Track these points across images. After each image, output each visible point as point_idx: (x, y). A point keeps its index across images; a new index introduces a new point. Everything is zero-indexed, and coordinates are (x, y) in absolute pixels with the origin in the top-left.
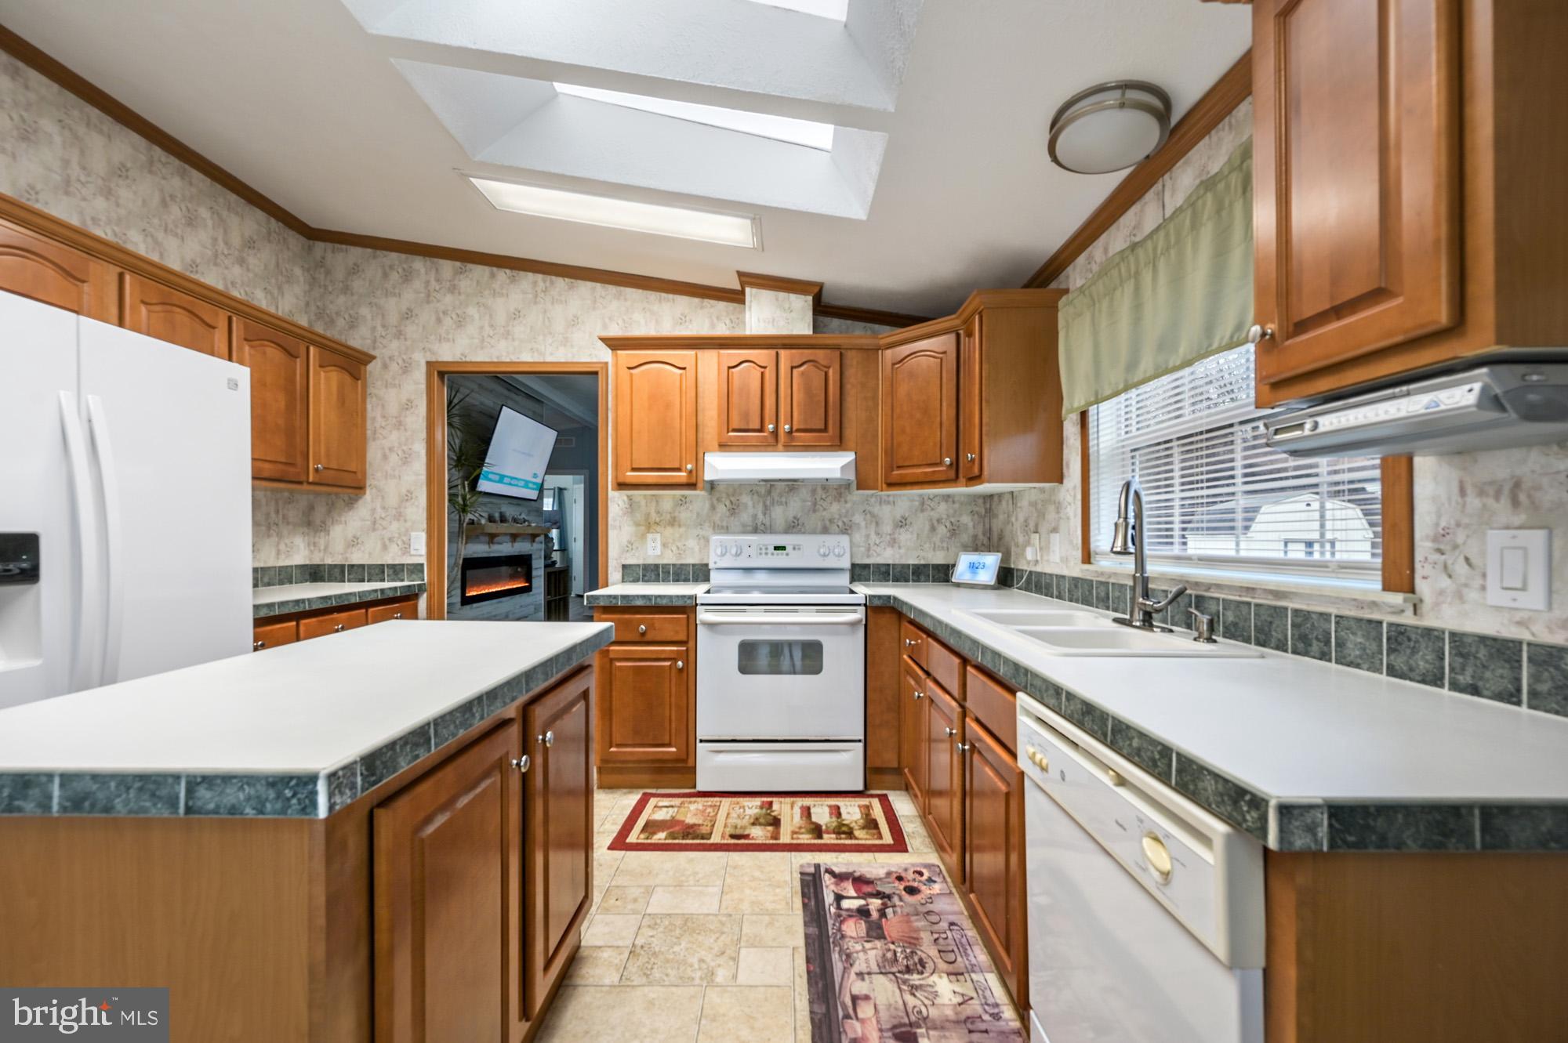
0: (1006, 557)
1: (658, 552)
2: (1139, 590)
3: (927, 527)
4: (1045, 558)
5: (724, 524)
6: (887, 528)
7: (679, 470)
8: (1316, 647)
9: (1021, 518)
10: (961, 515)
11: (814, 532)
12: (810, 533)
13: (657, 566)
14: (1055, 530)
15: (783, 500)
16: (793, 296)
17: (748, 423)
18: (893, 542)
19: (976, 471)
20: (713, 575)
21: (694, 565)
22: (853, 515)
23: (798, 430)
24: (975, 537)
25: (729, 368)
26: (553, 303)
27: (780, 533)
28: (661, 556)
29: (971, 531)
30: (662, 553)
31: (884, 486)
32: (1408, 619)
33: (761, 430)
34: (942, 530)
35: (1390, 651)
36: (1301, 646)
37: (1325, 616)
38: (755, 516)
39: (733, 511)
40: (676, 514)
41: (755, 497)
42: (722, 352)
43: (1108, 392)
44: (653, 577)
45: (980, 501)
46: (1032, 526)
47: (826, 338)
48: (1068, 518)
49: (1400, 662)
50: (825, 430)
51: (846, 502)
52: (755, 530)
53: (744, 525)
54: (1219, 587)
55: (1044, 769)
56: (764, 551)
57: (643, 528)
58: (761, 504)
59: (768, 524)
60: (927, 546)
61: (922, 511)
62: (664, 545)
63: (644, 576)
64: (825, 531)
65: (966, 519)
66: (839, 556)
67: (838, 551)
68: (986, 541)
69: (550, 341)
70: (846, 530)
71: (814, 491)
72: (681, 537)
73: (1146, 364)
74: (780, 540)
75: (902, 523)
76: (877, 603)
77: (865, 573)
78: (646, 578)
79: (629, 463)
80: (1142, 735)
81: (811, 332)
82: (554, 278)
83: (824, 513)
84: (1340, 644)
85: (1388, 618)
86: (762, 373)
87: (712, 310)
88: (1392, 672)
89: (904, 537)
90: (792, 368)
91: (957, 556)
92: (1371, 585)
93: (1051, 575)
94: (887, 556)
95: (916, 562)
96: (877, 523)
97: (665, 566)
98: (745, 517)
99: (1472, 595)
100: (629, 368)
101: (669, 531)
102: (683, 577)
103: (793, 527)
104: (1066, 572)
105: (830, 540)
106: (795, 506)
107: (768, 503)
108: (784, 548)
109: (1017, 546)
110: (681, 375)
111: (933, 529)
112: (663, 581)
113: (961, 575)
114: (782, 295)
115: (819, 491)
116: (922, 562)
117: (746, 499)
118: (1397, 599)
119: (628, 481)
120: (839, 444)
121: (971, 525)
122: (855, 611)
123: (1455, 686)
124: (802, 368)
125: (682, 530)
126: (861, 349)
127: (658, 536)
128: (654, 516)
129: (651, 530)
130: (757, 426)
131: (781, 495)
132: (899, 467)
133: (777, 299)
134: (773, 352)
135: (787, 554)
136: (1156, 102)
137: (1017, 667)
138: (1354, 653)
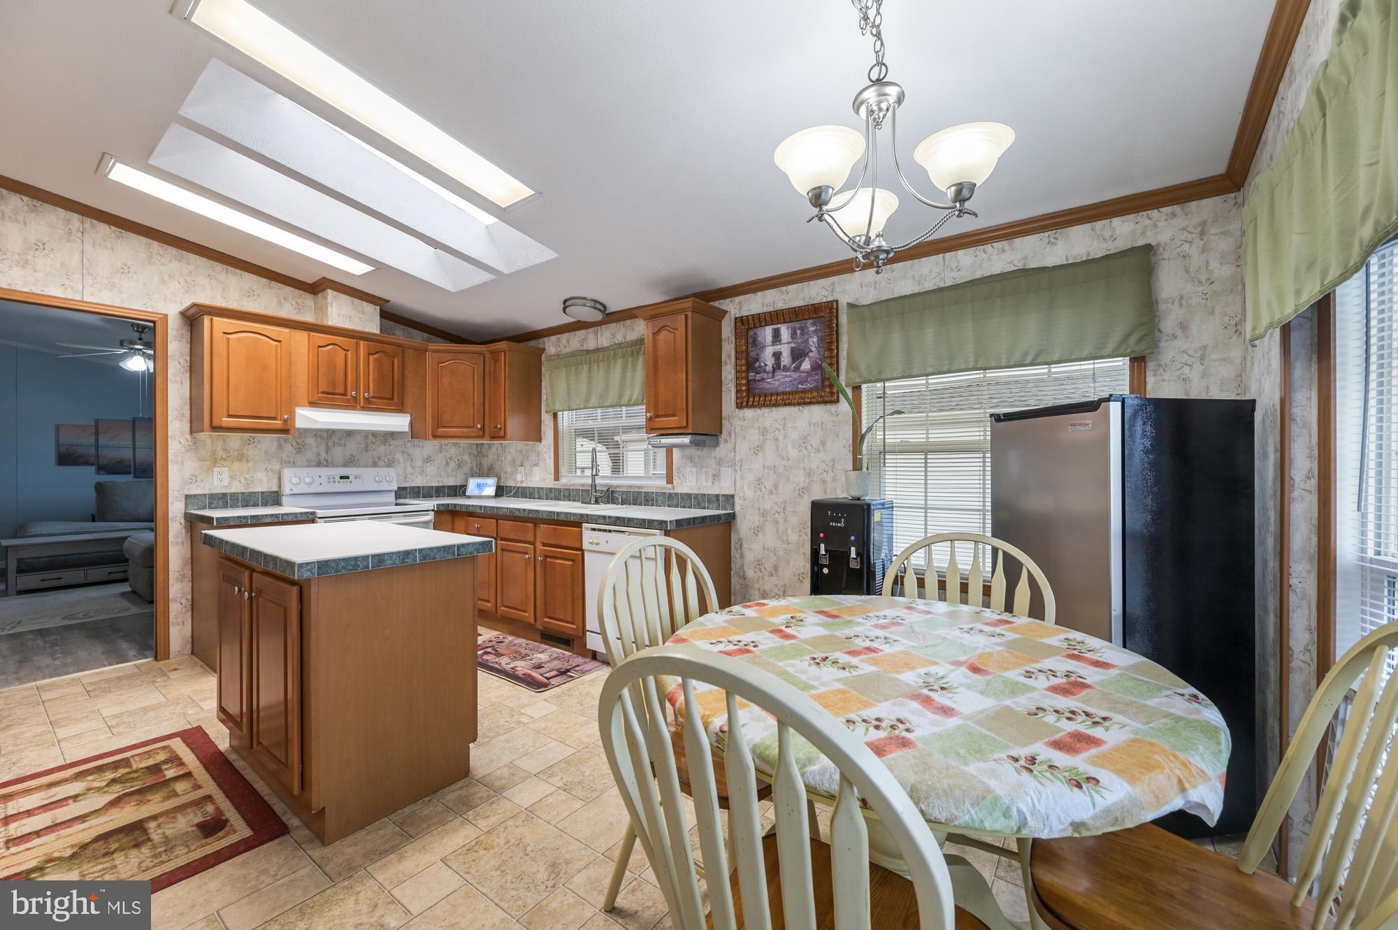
0: (499, 479)
1: (226, 482)
2: (594, 490)
3: (444, 463)
4: (529, 479)
5: (291, 459)
6: (418, 463)
7: (274, 418)
8: (650, 503)
9: (509, 458)
10: (463, 455)
11: (366, 466)
12: (363, 467)
13: (224, 495)
14: (536, 465)
15: (342, 442)
16: (365, 304)
17: (335, 389)
18: (422, 472)
19: (502, 434)
20: (285, 500)
21: (262, 493)
22: (395, 454)
23: (373, 397)
24: (472, 468)
25: (319, 347)
26: (94, 245)
27: (339, 466)
28: (229, 486)
29: (469, 465)
30: (229, 483)
31: (431, 437)
32: (672, 491)
33: (345, 394)
34: (452, 464)
38: (318, 454)
39: (300, 449)
40: (244, 451)
41: (319, 439)
42: (312, 334)
43: (575, 407)
44: (221, 504)
45: (475, 446)
46: (518, 462)
47: (391, 339)
48: (545, 460)
49: (671, 503)
50: (392, 398)
51: (390, 445)
52: (319, 465)
53: (308, 461)
54: (620, 486)
55: (597, 544)
56: (332, 480)
57: (209, 463)
58: (324, 446)
59: (330, 460)
60: (443, 474)
61: (441, 452)
62: (232, 477)
63: (210, 504)
64: (375, 465)
65: (466, 458)
66: (390, 482)
67: (390, 479)
68: (478, 471)
69: (90, 282)
70: (390, 464)
71: (366, 437)
72: (249, 469)
73: (594, 401)
74: (345, 472)
75: (428, 460)
76: (441, 508)
77: (404, 493)
78: (213, 506)
79: (225, 410)
80: (637, 519)
81: (378, 332)
82: (95, 222)
83: (374, 453)
84: (656, 501)
85: (667, 492)
86: (346, 355)
87: (279, 291)
88: (669, 506)
89: (430, 469)
90: (369, 354)
91: (467, 480)
92: (663, 483)
93: (534, 488)
94: (419, 481)
95: (437, 485)
96: (412, 460)
97: (232, 495)
98: (310, 455)
99: (684, 483)
100: (224, 333)
101: (237, 465)
102: (252, 503)
103: (350, 462)
104: (543, 486)
105: (383, 472)
106: (352, 447)
107: (330, 444)
108: (348, 478)
109: (506, 473)
110: (276, 346)
111: (447, 463)
112: (232, 507)
113: (472, 491)
114: (357, 301)
115: (370, 437)
116: (441, 485)
117: (311, 441)
118: (670, 486)
119: (224, 425)
120: (400, 409)
121: (469, 461)
122: (428, 515)
123: (681, 507)
124: (376, 356)
125: (250, 464)
126: (415, 349)
127: (225, 470)
128: (220, 453)
129: (217, 465)
130: (341, 390)
131: (340, 439)
132: (443, 427)
133: (353, 303)
134: (354, 341)
135: (351, 482)
136: (602, 308)
137: (582, 515)
138: (660, 502)
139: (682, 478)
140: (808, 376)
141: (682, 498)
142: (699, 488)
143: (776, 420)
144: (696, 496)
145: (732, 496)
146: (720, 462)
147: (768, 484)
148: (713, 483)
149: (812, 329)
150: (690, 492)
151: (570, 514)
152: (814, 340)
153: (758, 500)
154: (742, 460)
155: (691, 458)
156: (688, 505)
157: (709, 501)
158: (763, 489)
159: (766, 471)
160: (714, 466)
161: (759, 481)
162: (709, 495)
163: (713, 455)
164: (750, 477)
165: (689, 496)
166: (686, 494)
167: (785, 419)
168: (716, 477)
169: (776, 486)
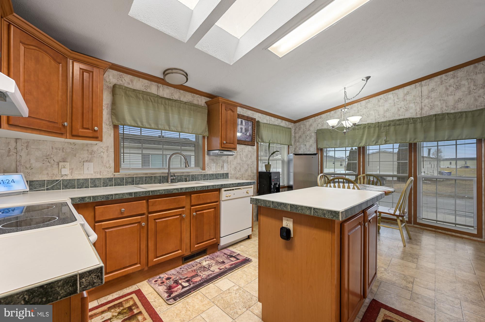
2: (170, 176)
8: (195, 179)
32: (205, 173)
35: (204, 177)
36: (192, 180)
37: (196, 175)
49: (204, 178)
84: (198, 178)
85: (203, 174)
92: (200, 171)
99: (210, 170)
118: (204, 171)
123: (209, 180)
137: (222, 185)
138: (199, 179)
139: (209, 167)
140: (248, 137)
141: (210, 176)
142: (216, 171)
143: (240, 149)
144: (216, 174)
145: (228, 174)
146: (223, 162)
147: (238, 169)
148: (221, 169)
149: (250, 124)
150: (213, 173)
151: (215, 185)
152: (250, 127)
153: (235, 174)
154: (230, 161)
155: (213, 160)
156: (212, 178)
157: (220, 176)
158: (237, 170)
159: (238, 165)
160: (221, 163)
161: (235, 168)
162: (220, 174)
163: (221, 159)
164: (233, 167)
165: (213, 175)
166: (211, 174)
167: (242, 149)
168: (222, 167)
169: (240, 169)
